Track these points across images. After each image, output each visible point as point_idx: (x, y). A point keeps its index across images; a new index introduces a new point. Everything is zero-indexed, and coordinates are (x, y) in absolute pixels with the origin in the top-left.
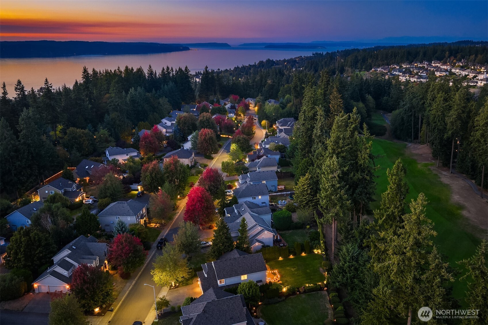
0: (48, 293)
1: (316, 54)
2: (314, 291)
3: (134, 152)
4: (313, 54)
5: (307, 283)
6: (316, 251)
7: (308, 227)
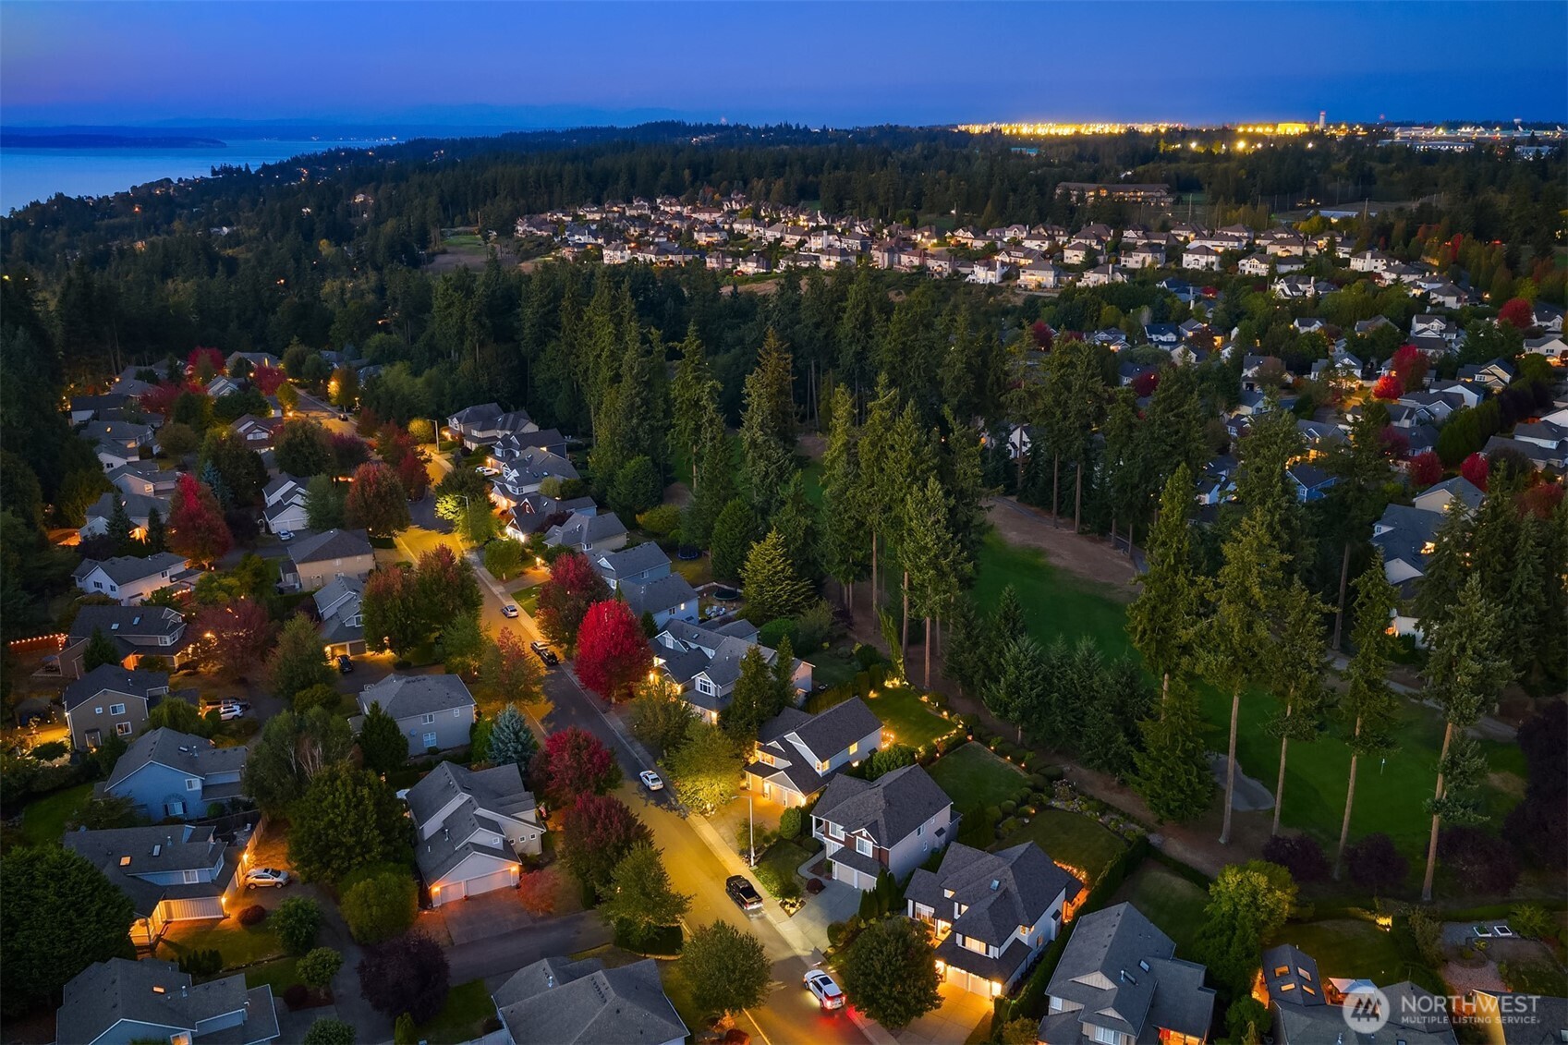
0: (467, 898)
1: (227, 171)
2: (957, 746)
3: (179, 561)
4: (214, 173)
5: (933, 737)
6: (888, 684)
7: (826, 645)
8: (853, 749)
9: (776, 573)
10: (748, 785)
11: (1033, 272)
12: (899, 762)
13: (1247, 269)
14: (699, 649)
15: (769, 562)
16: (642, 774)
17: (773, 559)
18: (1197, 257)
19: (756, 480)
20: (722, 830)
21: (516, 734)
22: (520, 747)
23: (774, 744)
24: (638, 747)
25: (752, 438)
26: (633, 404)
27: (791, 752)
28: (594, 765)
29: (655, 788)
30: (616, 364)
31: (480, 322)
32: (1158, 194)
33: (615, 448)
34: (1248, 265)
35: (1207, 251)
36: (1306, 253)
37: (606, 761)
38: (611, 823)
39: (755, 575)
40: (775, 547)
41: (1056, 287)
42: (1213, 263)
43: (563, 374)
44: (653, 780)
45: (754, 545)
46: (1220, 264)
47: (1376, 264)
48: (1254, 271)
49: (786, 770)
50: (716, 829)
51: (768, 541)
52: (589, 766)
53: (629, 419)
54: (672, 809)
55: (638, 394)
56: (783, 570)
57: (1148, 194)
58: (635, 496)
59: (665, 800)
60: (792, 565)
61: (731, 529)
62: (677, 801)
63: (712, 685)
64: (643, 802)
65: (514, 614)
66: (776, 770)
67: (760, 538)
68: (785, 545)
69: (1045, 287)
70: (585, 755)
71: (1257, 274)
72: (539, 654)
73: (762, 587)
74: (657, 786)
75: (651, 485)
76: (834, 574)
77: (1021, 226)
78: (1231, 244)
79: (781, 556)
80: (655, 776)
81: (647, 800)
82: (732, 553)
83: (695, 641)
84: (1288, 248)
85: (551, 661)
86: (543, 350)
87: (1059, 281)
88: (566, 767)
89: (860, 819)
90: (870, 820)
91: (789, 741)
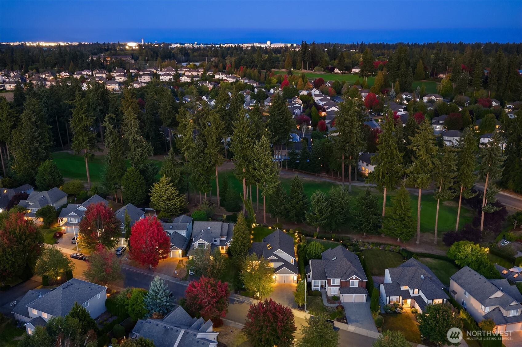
11: (109, 85)
13: (183, 80)
18: (165, 77)
32: (129, 59)
34: (183, 79)
35: (168, 75)
36: (198, 74)
41: (120, 90)
42: (171, 79)
46: (174, 79)
47: (223, 76)
48: (185, 81)
57: (125, 59)
69: (115, 90)
71: (187, 82)
77: (88, 70)
78: (172, 72)
84: (192, 73)
87: (121, 87)
89: (345, 273)
90: (350, 272)
91: (277, 254)
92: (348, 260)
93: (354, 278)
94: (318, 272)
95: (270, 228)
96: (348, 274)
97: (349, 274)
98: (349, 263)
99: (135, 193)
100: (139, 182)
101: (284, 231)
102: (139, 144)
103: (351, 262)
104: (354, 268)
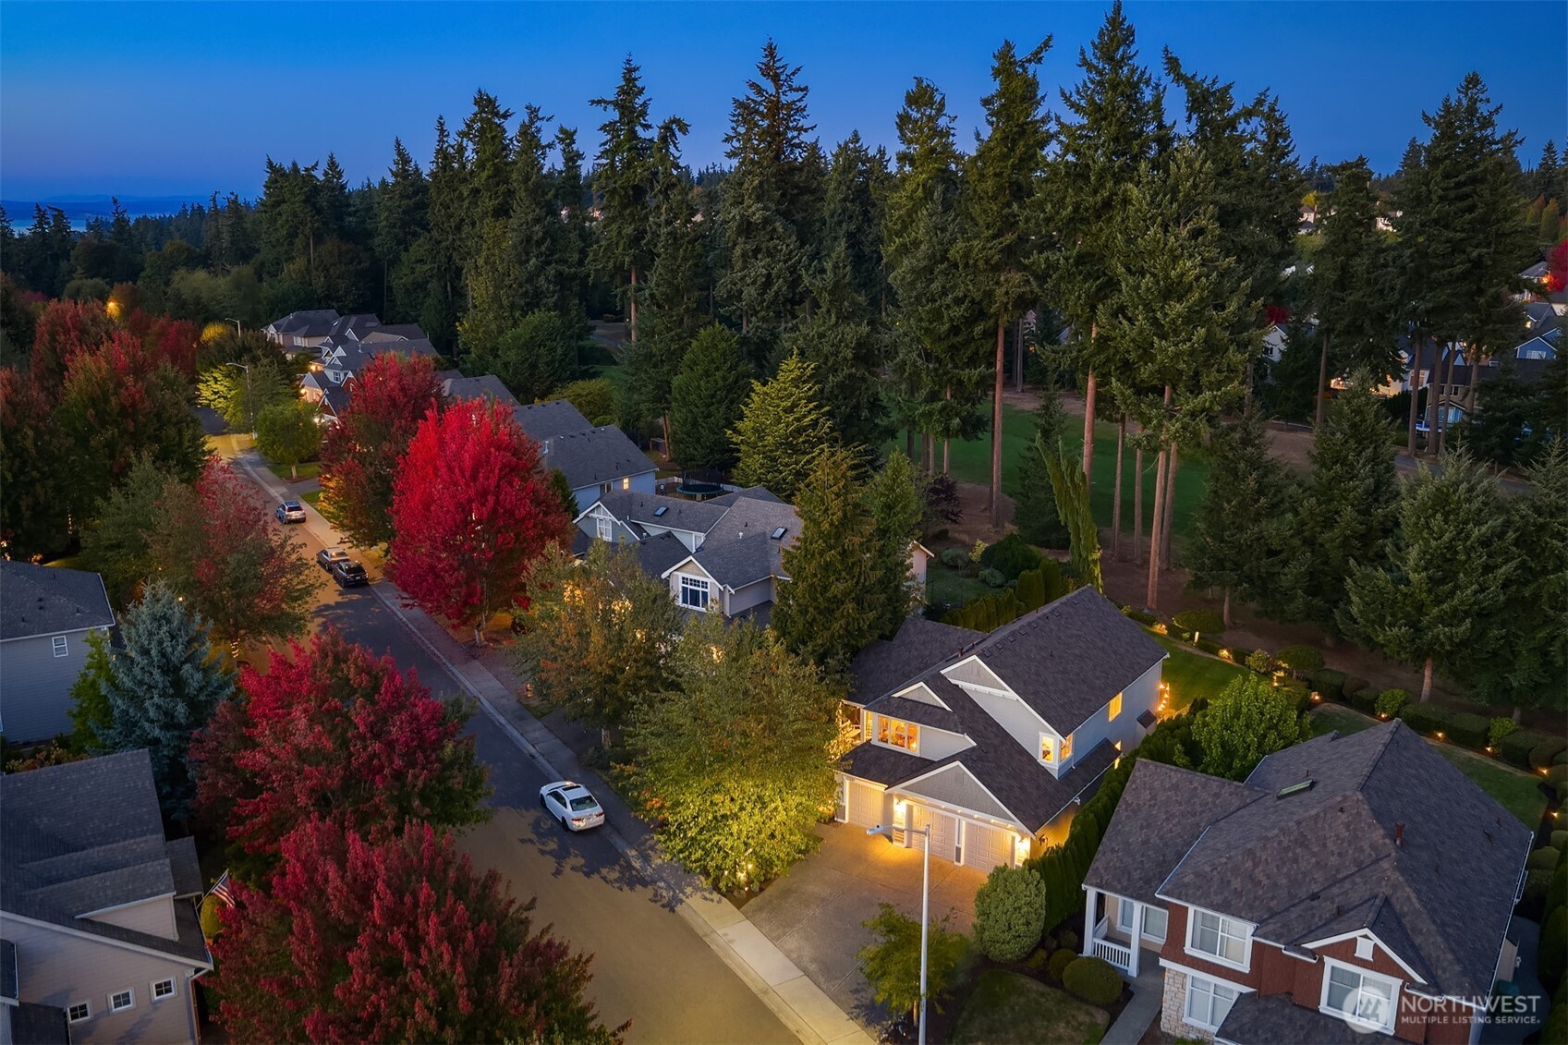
8: (1116, 706)
9: (799, 431)
10: (840, 810)
12: (1291, 728)
14: (669, 535)
15: (789, 410)
16: (545, 790)
17: (795, 405)
19: (750, 292)
20: (792, 942)
21: (170, 669)
22: (181, 709)
23: (918, 691)
24: (537, 730)
25: (742, 216)
26: (529, 240)
27: (965, 713)
28: (390, 745)
29: (582, 825)
30: (503, 188)
31: (314, 205)
33: (501, 306)
37: (431, 734)
38: (415, 941)
39: (761, 438)
40: (797, 382)
43: (431, 269)
44: (578, 803)
45: (757, 386)
49: (965, 757)
50: (774, 940)
51: (781, 376)
52: (376, 746)
53: (524, 263)
54: (633, 880)
55: (537, 221)
56: (815, 424)
58: (534, 366)
59: (614, 858)
60: (830, 415)
61: (707, 374)
62: (646, 859)
63: (713, 586)
64: (550, 863)
65: (295, 515)
66: (923, 765)
67: (766, 371)
68: (817, 377)
70: (358, 710)
72: (330, 570)
73: (774, 459)
74: (590, 817)
75: (559, 351)
76: (922, 415)
79: (810, 400)
80: (582, 792)
81: (561, 855)
82: (709, 416)
83: (659, 519)
85: (354, 580)
86: (406, 250)
88: (300, 754)
89: (1315, 897)
90: (1355, 898)
91: (960, 684)
92: (1378, 814)
93: (1365, 950)
94: (1146, 842)
95: (1161, 629)
96: (1328, 908)
97: (1340, 912)
98: (1378, 835)
99: (700, 420)
100: (724, 379)
101: (1225, 653)
102: (763, 246)
103: (1396, 833)
104: (1397, 877)
